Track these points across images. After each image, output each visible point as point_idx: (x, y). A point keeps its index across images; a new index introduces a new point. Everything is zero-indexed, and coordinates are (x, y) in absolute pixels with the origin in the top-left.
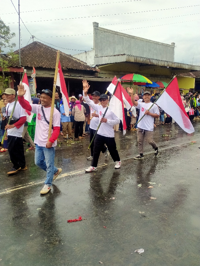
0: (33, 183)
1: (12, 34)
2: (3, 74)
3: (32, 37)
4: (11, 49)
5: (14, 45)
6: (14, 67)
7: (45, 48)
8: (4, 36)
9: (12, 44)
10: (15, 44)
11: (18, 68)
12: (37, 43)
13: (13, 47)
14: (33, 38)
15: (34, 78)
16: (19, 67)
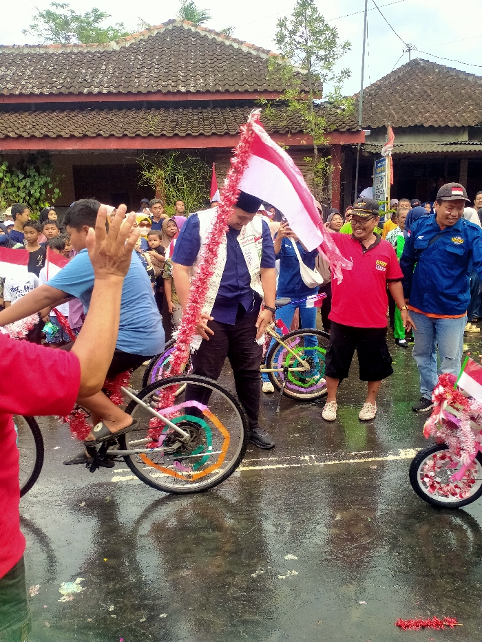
0: (311, 458)
1: (343, 44)
2: (316, 152)
3: (406, 49)
4: (337, 84)
5: (346, 73)
6: (344, 132)
7: (439, 72)
8: (326, 55)
9: (342, 72)
10: (349, 72)
11: (354, 132)
12: (418, 64)
13: (345, 80)
14: (409, 50)
15: (388, 156)
16: (354, 130)
